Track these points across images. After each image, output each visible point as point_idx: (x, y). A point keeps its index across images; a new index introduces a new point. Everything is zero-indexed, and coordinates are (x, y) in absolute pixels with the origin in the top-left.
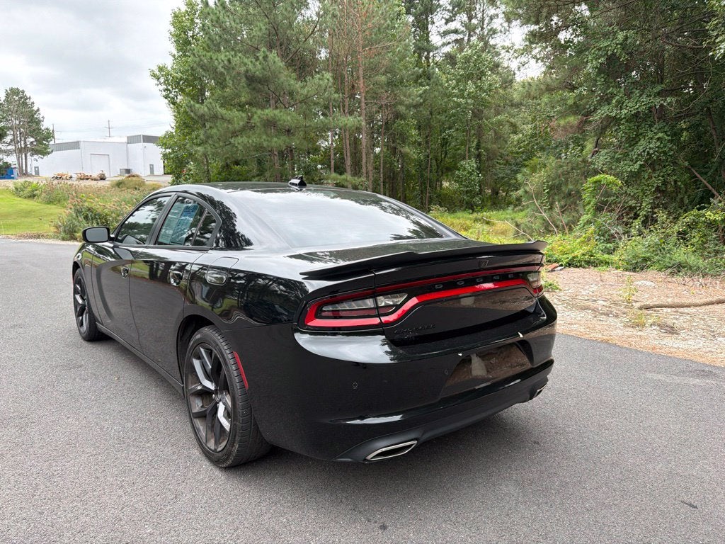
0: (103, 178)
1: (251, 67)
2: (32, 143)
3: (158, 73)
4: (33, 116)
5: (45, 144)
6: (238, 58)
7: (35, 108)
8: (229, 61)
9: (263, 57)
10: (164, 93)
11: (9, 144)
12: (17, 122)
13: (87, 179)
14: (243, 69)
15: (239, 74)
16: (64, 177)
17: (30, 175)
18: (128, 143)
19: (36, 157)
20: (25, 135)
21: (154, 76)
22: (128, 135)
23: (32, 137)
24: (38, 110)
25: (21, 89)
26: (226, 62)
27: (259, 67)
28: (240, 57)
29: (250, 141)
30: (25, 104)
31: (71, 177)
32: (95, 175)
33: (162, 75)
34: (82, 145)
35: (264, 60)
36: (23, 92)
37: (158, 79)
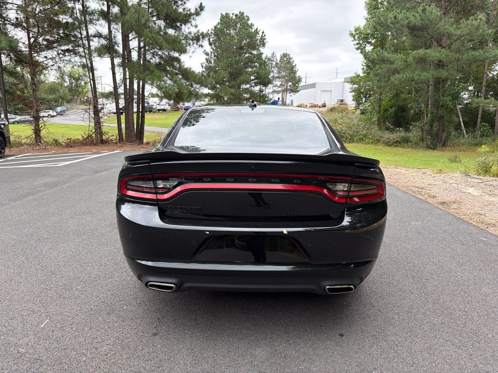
0: (324, 106)
1: (412, 19)
2: (290, 86)
3: (354, 33)
4: (292, 69)
5: (297, 86)
6: (403, 14)
7: (294, 64)
8: (395, 17)
9: (422, 11)
10: (357, 46)
11: (279, 87)
12: (284, 74)
13: (315, 107)
14: (406, 22)
15: (402, 26)
16: (303, 106)
17: (288, 105)
18: (344, 82)
19: (291, 94)
20: (287, 81)
21: (352, 35)
22: (345, 77)
23: (291, 82)
24: (296, 65)
25: (288, 54)
26: (393, 19)
27: (419, 18)
28: (404, 13)
29: (404, 76)
30: (289, 62)
31: (306, 106)
32: (320, 104)
33: (357, 34)
34: (317, 85)
35: (423, 13)
36: (289, 55)
37: (354, 37)
